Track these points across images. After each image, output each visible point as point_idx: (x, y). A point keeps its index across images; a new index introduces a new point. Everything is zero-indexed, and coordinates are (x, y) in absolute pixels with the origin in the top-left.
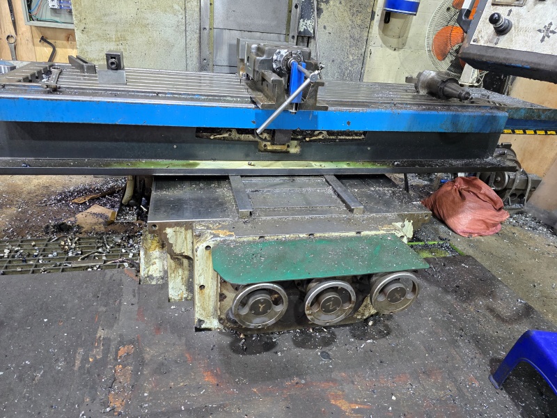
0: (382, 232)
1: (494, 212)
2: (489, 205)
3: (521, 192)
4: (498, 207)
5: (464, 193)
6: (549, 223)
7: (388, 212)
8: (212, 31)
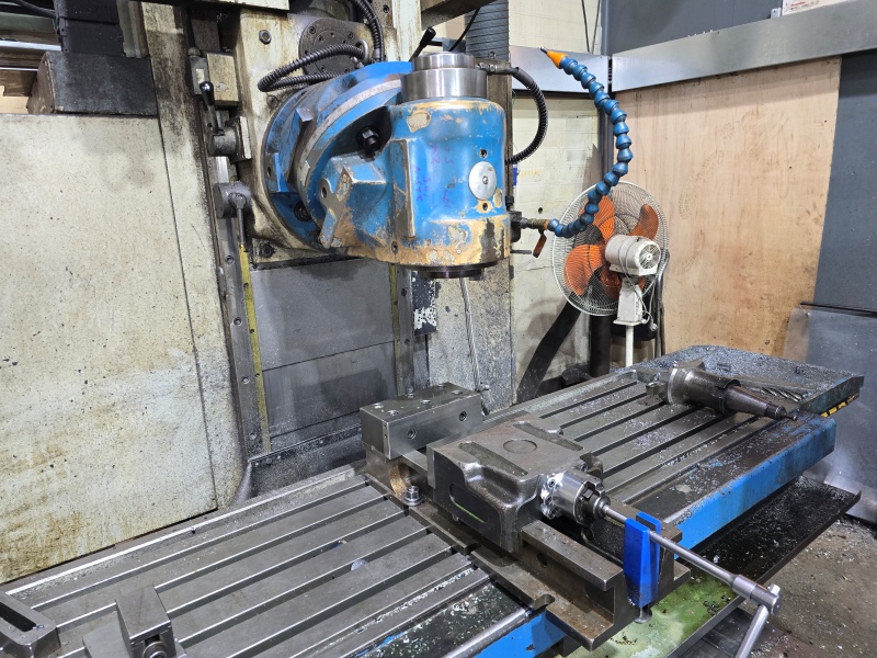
8: (260, 379)
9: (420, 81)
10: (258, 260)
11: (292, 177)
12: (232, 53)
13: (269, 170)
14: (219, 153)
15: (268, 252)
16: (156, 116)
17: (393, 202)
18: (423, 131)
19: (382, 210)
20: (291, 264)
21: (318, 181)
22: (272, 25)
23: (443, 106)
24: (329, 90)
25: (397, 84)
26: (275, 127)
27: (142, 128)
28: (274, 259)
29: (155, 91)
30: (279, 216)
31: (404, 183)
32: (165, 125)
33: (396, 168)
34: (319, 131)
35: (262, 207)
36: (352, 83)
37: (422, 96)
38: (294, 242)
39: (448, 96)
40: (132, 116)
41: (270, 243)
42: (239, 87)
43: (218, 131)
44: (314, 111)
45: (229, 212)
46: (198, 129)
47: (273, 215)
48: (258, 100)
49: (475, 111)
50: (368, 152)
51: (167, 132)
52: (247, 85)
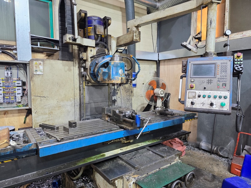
0: (176, 162)
1: (182, 147)
2: (179, 145)
3: (185, 138)
4: (182, 145)
5: (172, 142)
6: (197, 146)
7: (172, 155)
8: (85, 105)
9: (113, 58)
10: (86, 84)
11: (94, 71)
12: (86, 53)
13: (90, 70)
14: (82, 67)
15: (88, 83)
16: (73, 61)
17: (109, 74)
18: (113, 65)
19: (107, 75)
20: (92, 86)
21: (98, 71)
22: (92, 49)
23: (116, 62)
24: (100, 59)
25: (110, 58)
26: (92, 64)
27: (70, 63)
28: (89, 85)
29: (73, 57)
30: (91, 77)
31: (110, 72)
32: (74, 62)
33: (109, 70)
34: (99, 64)
35: (88, 76)
36: (104, 58)
37: (113, 60)
38: (93, 82)
39: (117, 60)
40: (70, 61)
41: (88, 82)
42: (86, 57)
43: (83, 64)
44: (98, 62)
45: (83, 76)
46: (79, 63)
47: (90, 77)
48: (89, 59)
49: (120, 63)
50: (106, 68)
51: (74, 63)
52: (88, 57)
